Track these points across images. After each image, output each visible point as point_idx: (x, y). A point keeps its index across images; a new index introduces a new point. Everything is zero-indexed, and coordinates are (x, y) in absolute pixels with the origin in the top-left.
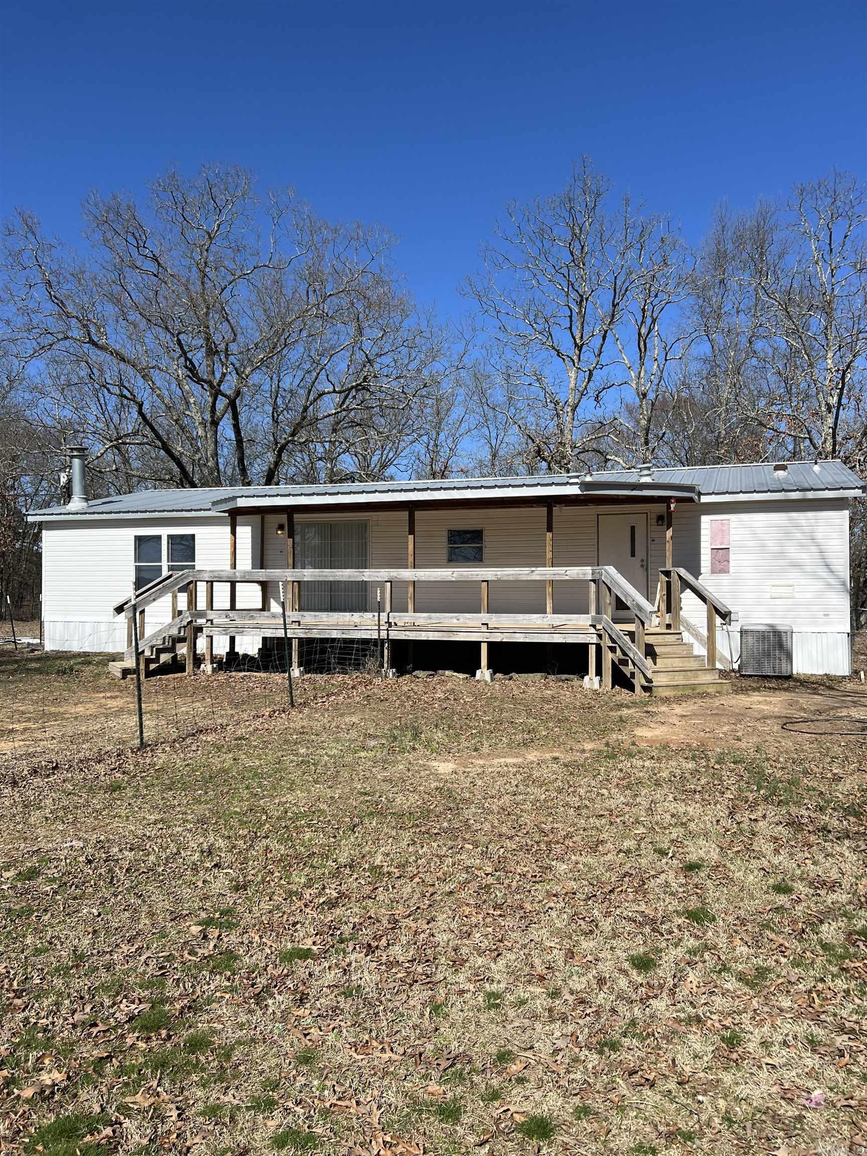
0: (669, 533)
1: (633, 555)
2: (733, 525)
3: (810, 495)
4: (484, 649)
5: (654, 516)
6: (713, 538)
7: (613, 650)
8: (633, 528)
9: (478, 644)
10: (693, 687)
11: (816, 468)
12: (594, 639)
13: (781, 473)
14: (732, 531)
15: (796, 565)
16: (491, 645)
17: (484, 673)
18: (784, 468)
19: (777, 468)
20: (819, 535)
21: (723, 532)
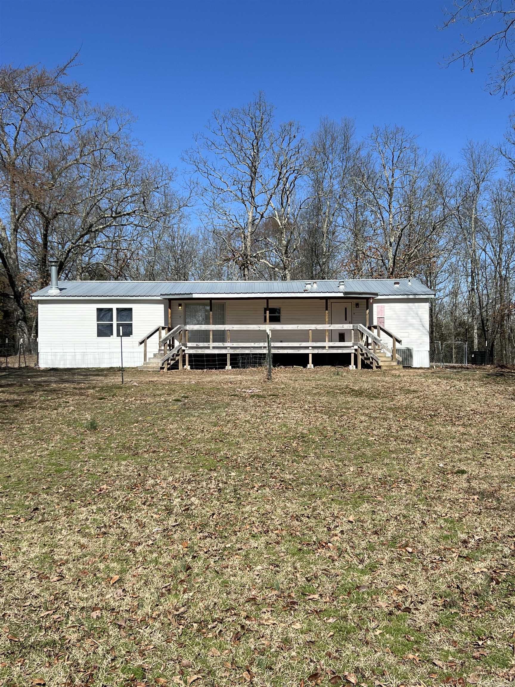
0: (368, 311)
1: (346, 320)
2: (385, 308)
3: (417, 297)
4: (310, 356)
5: (355, 304)
6: (378, 313)
7: (362, 355)
8: (346, 309)
9: (308, 354)
10: (392, 366)
11: (410, 283)
12: (354, 351)
13: (397, 285)
14: (385, 311)
15: (411, 325)
16: (313, 354)
17: (310, 365)
18: (398, 283)
19: (395, 283)
20: (420, 313)
21: (382, 311)
